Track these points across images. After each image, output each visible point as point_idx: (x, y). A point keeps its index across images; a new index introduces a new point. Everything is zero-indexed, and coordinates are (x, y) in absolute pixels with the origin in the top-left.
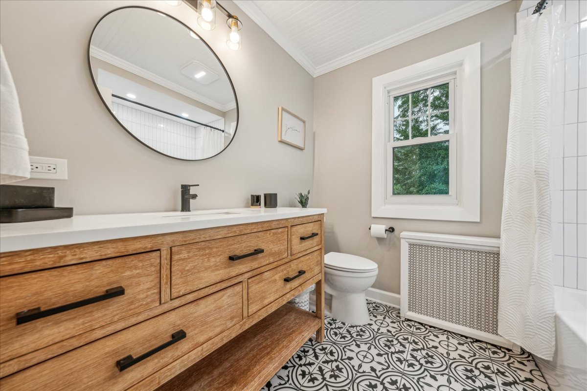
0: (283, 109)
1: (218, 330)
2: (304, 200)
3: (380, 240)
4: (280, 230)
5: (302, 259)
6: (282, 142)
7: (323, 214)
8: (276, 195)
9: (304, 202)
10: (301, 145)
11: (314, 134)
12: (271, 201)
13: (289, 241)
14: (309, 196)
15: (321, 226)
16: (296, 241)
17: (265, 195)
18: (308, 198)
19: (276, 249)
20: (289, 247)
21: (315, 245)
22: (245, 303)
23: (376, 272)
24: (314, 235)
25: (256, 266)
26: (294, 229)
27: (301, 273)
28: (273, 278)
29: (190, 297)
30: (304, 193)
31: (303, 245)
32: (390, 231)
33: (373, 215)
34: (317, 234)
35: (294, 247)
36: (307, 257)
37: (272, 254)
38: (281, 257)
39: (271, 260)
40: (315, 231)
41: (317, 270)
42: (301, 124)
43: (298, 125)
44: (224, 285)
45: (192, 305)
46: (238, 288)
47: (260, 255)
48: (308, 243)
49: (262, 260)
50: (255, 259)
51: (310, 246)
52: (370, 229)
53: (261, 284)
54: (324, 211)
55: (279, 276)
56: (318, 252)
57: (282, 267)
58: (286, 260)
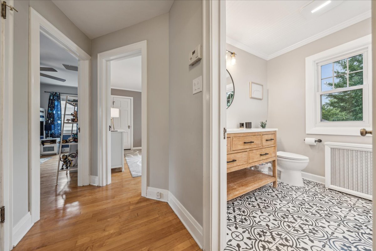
0: (252, 83)
1: (242, 164)
2: (264, 125)
3: (311, 146)
4: (258, 136)
5: (267, 149)
6: (252, 98)
7: (276, 131)
8: (251, 123)
9: (263, 126)
10: (261, 97)
11: (268, 90)
12: (249, 125)
13: (261, 140)
14: (267, 123)
15: (275, 136)
16: (264, 141)
17: (246, 123)
18: (266, 124)
19: (257, 143)
20: (261, 143)
21: (272, 144)
22: (248, 158)
23: (308, 161)
24: (271, 139)
25: (251, 147)
26: (263, 136)
27: (266, 154)
28: (256, 153)
29: (236, 152)
30: (264, 121)
31: (267, 143)
32: (319, 142)
33: (307, 132)
34: (273, 139)
35: (263, 143)
36: (269, 148)
37: (256, 144)
38: (259, 146)
39: (256, 146)
40: (272, 138)
41: (273, 155)
42: (261, 87)
43: (259, 88)
44: (243, 151)
45: (236, 154)
46: (246, 153)
47: (252, 143)
48: (269, 143)
49: (252, 146)
50: (251, 145)
51: (270, 144)
52: (304, 140)
53: (253, 154)
54: (276, 129)
55: (259, 152)
56: (273, 147)
57: (259, 150)
58: (261, 148)
